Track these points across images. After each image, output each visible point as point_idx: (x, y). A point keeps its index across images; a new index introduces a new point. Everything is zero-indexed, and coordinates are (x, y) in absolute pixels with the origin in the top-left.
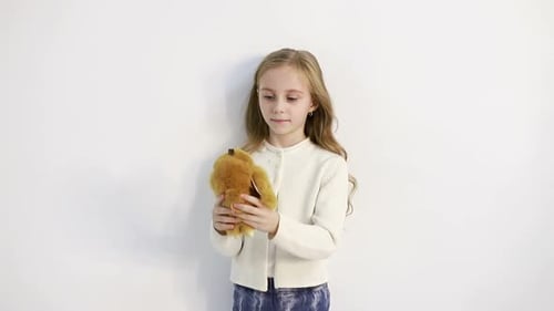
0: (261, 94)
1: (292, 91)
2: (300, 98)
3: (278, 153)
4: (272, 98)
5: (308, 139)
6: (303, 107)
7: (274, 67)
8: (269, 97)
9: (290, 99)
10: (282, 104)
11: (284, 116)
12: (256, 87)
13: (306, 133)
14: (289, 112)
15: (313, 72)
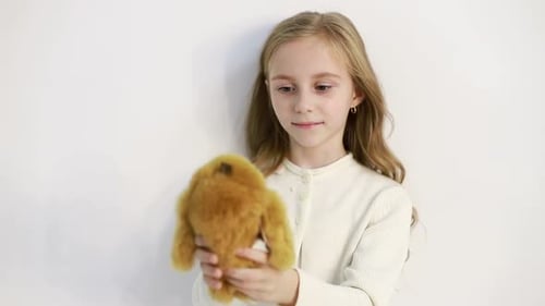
0: (272, 85)
1: (322, 75)
2: (336, 85)
3: (304, 178)
4: (291, 89)
5: (350, 156)
6: (341, 101)
7: (290, 40)
8: (287, 89)
9: (321, 88)
10: (309, 99)
11: (313, 118)
12: (262, 78)
13: (347, 146)
14: (321, 109)
15: (351, 41)
